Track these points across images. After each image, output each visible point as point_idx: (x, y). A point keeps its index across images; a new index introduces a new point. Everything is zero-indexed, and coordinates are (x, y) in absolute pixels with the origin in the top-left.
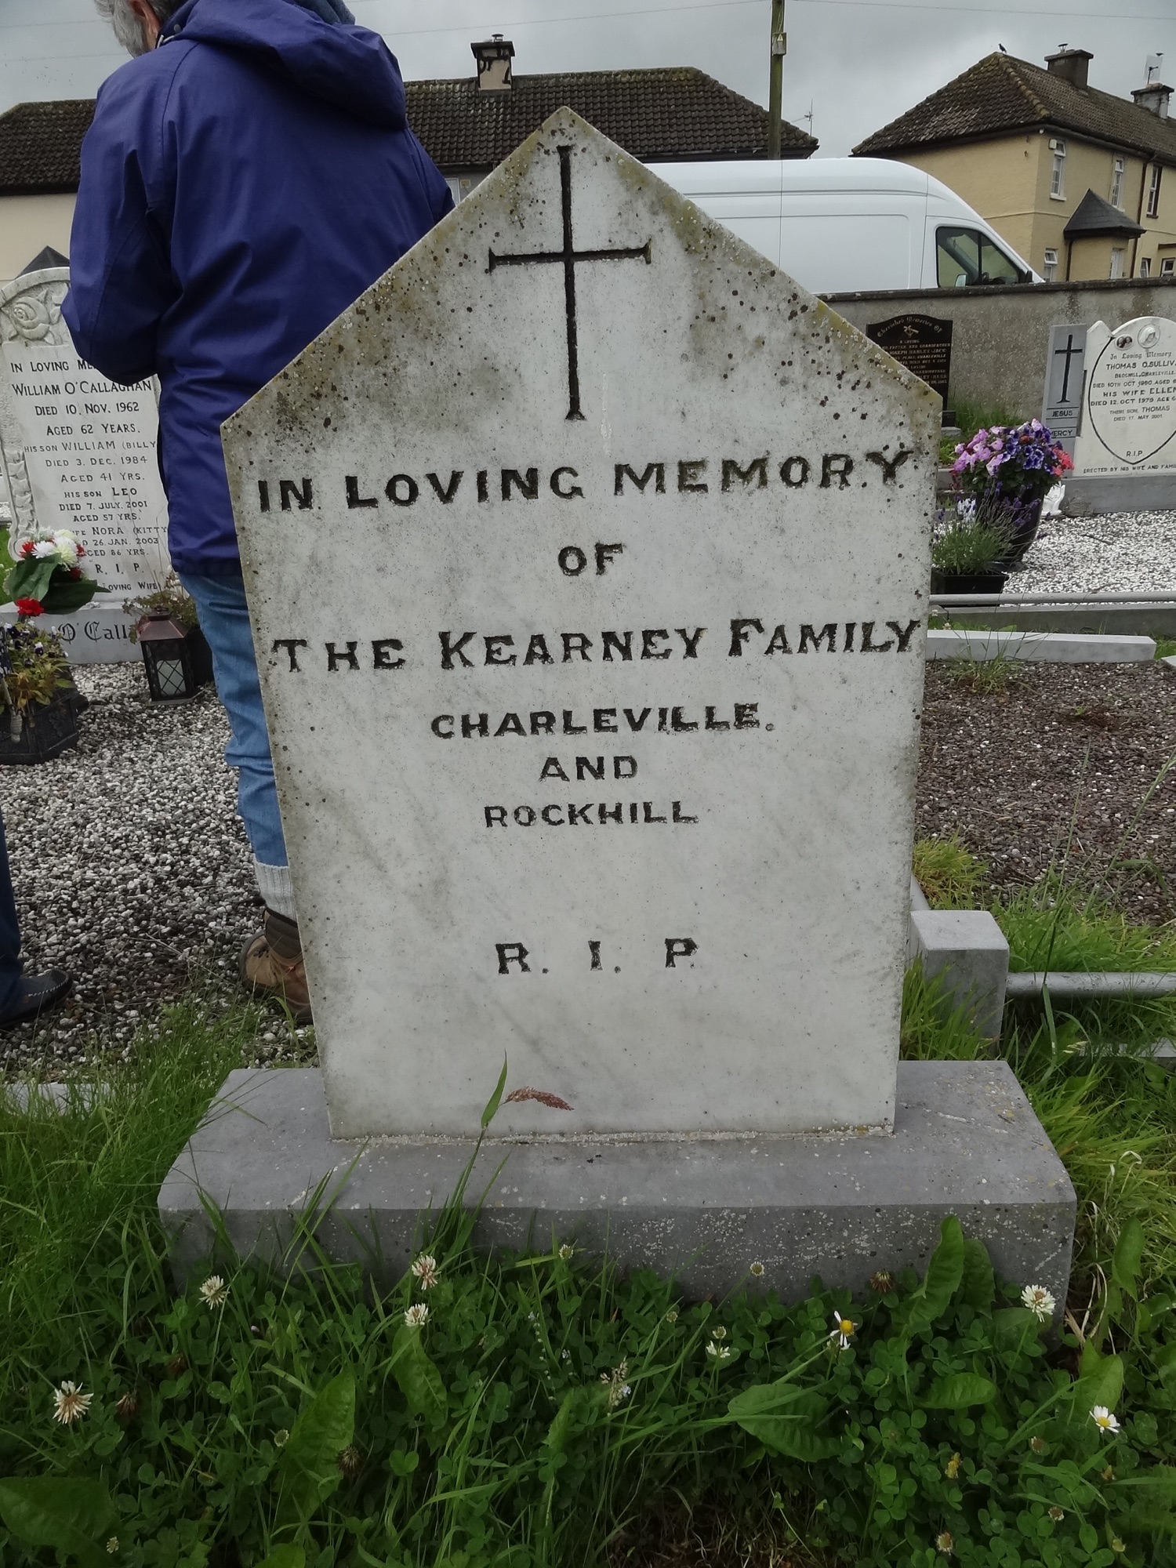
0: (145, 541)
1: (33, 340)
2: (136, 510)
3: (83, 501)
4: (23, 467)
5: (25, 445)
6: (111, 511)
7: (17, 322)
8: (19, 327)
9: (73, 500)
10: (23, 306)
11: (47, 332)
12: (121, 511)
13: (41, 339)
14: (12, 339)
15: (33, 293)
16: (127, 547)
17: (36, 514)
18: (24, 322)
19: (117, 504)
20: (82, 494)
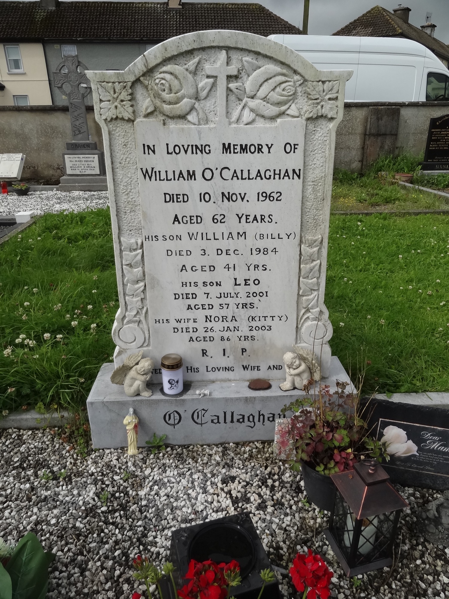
0: (258, 328)
1: (172, 118)
2: (255, 300)
3: (200, 291)
4: (139, 257)
5: (145, 233)
6: (229, 300)
7: (157, 96)
8: (158, 103)
9: (189, 290)
10: (168, 76)
11: (192, 108)
12: (238, 301)
13: (183, 117)
14: (147, 115)
15: (182, 60)
16: (239, 334)
17: (148, 302)
18: (166, 96)
19: (237, 294)
20: (200, 284)
